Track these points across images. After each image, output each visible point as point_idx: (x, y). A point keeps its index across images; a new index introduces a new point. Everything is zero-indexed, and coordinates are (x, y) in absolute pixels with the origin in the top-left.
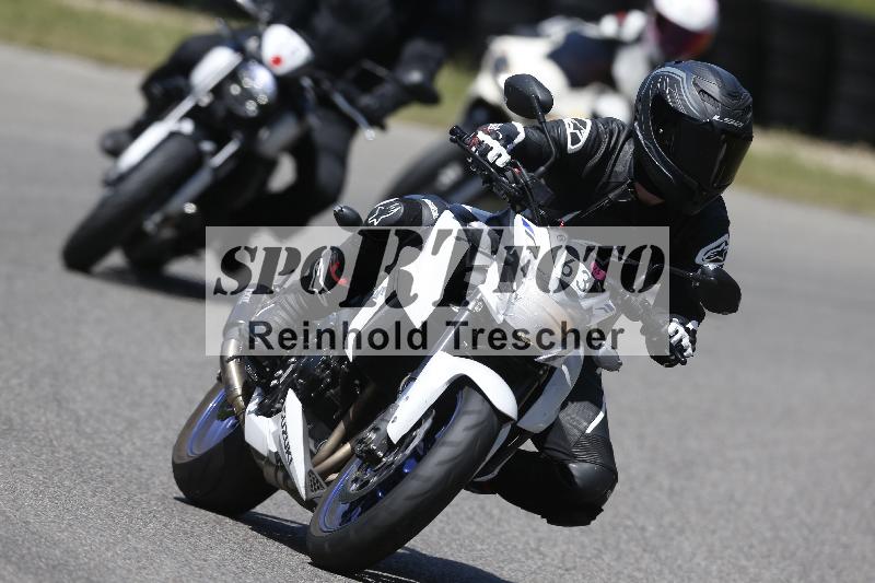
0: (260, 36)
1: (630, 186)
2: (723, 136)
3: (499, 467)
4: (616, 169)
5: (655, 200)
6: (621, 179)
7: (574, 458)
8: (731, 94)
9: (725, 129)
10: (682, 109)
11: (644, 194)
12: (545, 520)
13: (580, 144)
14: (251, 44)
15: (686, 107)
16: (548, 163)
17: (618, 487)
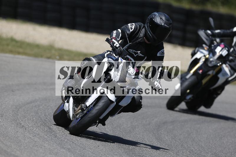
9: (165, 27)
15: (157, 21)
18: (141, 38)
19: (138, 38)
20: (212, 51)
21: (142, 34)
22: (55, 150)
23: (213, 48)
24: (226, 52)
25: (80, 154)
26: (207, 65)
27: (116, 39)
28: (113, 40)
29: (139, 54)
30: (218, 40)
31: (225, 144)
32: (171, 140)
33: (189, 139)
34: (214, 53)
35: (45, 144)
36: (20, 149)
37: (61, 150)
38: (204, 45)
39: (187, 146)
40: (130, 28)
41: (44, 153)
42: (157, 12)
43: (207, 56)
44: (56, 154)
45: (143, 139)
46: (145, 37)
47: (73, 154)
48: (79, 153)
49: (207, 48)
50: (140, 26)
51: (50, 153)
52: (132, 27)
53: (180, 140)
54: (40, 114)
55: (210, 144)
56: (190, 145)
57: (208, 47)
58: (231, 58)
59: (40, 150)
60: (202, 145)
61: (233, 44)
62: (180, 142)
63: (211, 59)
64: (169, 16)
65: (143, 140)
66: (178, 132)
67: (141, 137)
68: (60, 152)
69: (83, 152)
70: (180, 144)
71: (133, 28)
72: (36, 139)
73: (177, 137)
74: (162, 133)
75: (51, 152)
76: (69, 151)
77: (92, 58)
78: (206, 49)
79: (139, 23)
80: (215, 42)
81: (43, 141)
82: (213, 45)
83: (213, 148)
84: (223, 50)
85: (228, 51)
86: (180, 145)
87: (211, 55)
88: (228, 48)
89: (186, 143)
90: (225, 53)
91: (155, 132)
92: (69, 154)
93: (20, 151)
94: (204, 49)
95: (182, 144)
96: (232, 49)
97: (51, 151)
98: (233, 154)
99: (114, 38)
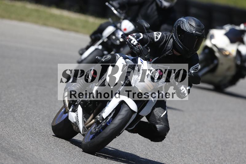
0: (121, 23)
1: (171, 50)
2: (196, 37)
3: (135, 125)
4: (168, 46)
5: (179, 54)
6: (169, 48)
7: (158, 123)
8: (199, 26)
9: (197, 35)
10: (185, 30)
11: (175, 52)
12: (150, 140)
13: (158, 39)
14: (119, 25)
15: (186, 29)
16: (147, 44)
17: (169, 131)
52: (157, 36)
79: (166, 32)
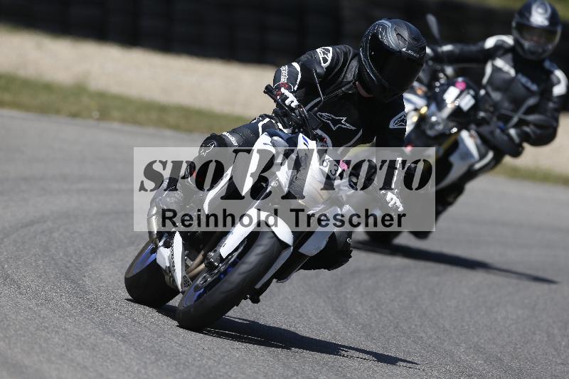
1: (353, 84)
8: (415, 39)
10: (386, 43)
13: (328, 63)
15: (389, 42)
18: (349, 82)
19: (341, 84)
20: (435, 99)
21: (350, 74)
22: (90, 337)
23: (437, 90)
24: (470, 100)
25: (152, 347)
26: (424, 133)
27: (289, 89)
28: (283, 90)
29: (343, 124)
30: (449, 70)
31: (501, 324)
32: (369, 313)
33: (413, 311)
34: (441, 104)
35: (67, 324)
36: (6, 337)
37: (106, 339)
38: (416, 84)
39: (410, 328)
40: (321, 59)
41: (63, 346)
42: (389, 19)
43: (424, 110)
44: (93, 349)
45: (303, 310)
46: (360, 83)
47: (132, 348)
48: (149, 345)
49: (423, 92)
50: (346, 54)
51: (79, 345)
52: (325, 55)
53: (390, 313)
54: (53, 251)
55: (464, 324)
56: (416, 325)
57: (424, 89)
58: (482, 114)
59: (55, 338)
60: (444, 326)
61: (485, 80)
62: (391, 318)
63: (434, 119)
64: (418, 28)
65: (301, 313)
66: (386, 294)
67: (297, 307)
68: (101, 344)
69: (157, 343)
70: (391, 322)
71: (329, 59)
72: (44, 312)
73: (384, 307)
74: (349, 296)
75: (81, 344)
76: (125, 342)
77: (227, 134)
78: (420, 92)
79: (342, 47)
80: (441, 75)
81: (60, 317)
82: (437, 84)
83: (470, 333)
84: (463, 96)
85: (476, 97)
86: (391, 325)
87: (433, 107)
88: (474, 90)
89: (406, 320)
90: (467, 102)
91: (330, 295)
92: (123, 348)
93: (7, 341)
94: (414, 93)
95: (398, 322)
96: (482, 92)
97: (80, 340)
98: (518, 346)
99: (284, 85)
